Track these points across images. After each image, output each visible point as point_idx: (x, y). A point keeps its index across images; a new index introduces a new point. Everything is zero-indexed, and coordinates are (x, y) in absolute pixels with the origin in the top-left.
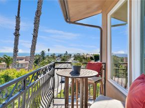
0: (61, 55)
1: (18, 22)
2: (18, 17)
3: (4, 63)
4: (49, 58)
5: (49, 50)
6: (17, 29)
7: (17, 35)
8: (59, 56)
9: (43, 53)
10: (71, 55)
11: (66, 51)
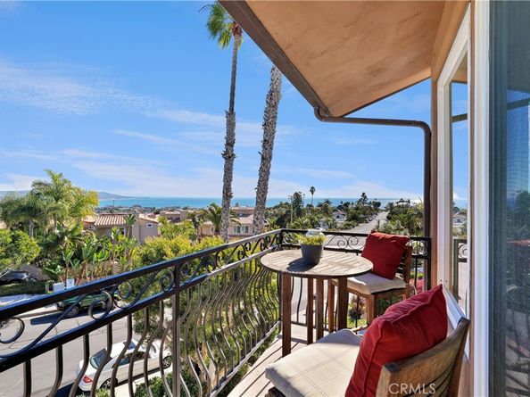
0: (347, 204)
1: (231, 125)
2: (231, 114)
3: (210, 223)
4: (313, 211)
5: (312, 190)
6: (230, 143)
7: (229, 157)
8: (340, 207)
9: (297, 197)
10: (379, 204)
11: (364, 194)
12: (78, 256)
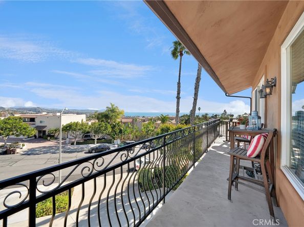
0: (216, 116)
1: (179, 87)
2: (179, 83)
4: (199, 119)
7: (178, 98)
8: (212, 117)
11: (225, 110)
12: (121, 131)
